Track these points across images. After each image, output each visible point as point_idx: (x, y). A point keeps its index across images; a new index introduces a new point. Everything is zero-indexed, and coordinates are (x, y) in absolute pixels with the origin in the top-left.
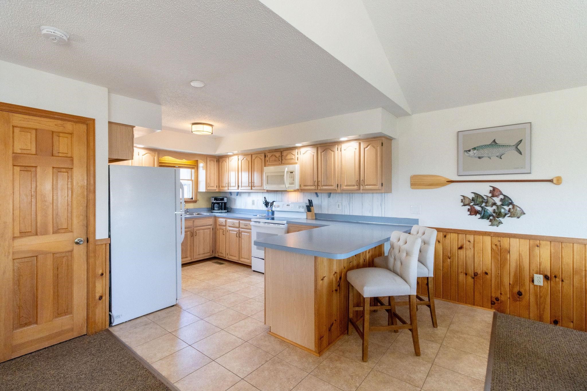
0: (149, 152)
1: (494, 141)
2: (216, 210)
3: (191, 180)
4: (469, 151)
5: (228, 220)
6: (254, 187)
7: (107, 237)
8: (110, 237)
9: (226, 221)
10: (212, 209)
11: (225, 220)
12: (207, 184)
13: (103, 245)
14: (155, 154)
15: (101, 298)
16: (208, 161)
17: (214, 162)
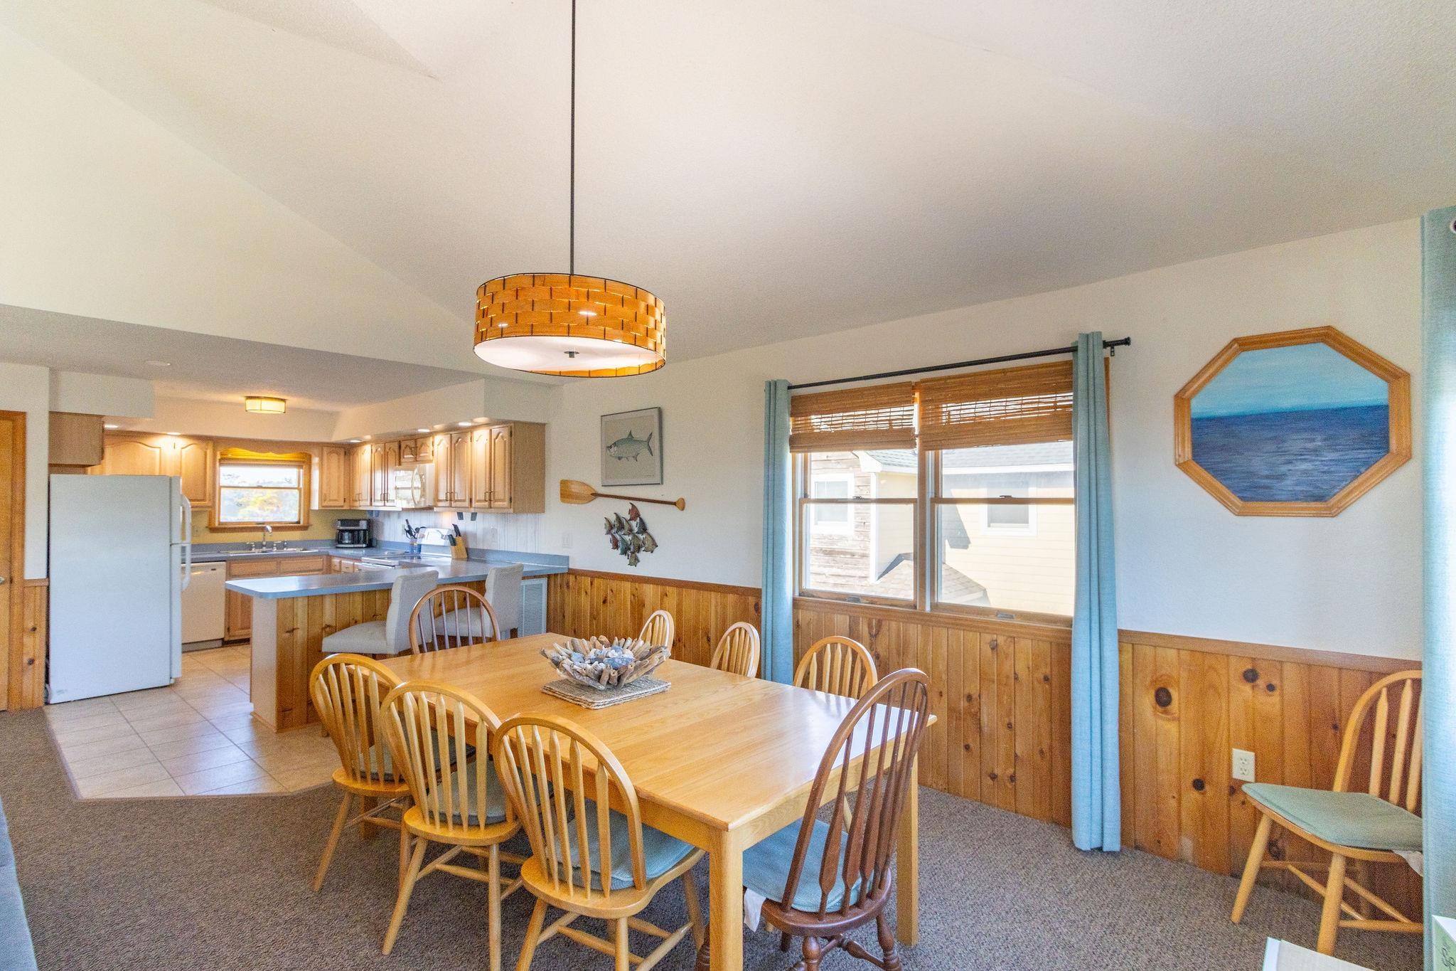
0: (196, 442)
1: (630, 434)
2: (346, 544)
3: (298, 488)
4: (611, 447)
5: (344, 561)
6: (387, 501)
7: (44, 576)
8: (48, 576)
9: (340, 562)
10: (339, 540)
11: (338, 561)
12: (323, 498)
13: (37, 588)
14: (207, 445)
15: (31, 662)
16: (325, 453)
17: (339, 456)
